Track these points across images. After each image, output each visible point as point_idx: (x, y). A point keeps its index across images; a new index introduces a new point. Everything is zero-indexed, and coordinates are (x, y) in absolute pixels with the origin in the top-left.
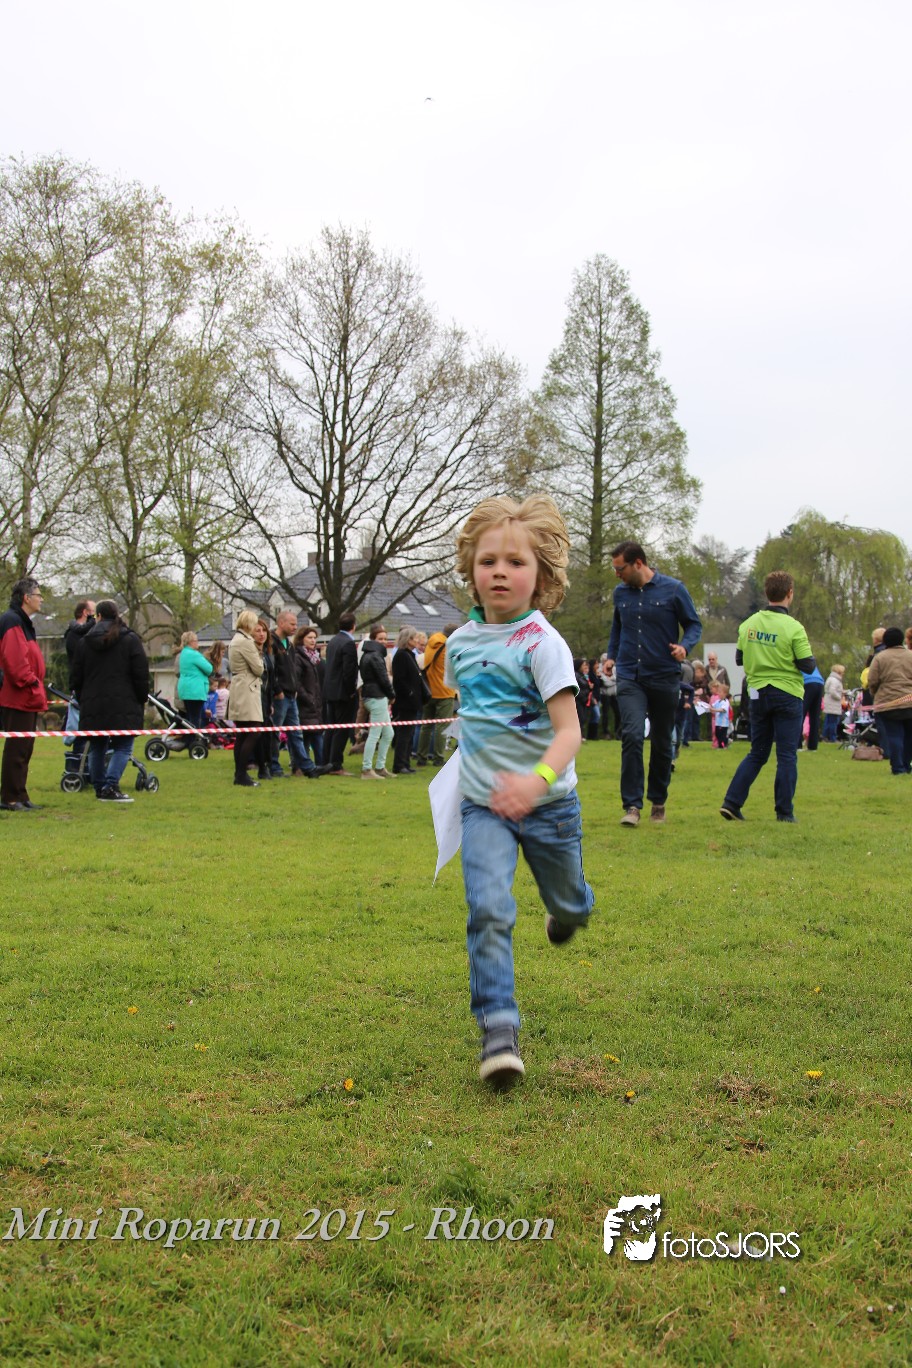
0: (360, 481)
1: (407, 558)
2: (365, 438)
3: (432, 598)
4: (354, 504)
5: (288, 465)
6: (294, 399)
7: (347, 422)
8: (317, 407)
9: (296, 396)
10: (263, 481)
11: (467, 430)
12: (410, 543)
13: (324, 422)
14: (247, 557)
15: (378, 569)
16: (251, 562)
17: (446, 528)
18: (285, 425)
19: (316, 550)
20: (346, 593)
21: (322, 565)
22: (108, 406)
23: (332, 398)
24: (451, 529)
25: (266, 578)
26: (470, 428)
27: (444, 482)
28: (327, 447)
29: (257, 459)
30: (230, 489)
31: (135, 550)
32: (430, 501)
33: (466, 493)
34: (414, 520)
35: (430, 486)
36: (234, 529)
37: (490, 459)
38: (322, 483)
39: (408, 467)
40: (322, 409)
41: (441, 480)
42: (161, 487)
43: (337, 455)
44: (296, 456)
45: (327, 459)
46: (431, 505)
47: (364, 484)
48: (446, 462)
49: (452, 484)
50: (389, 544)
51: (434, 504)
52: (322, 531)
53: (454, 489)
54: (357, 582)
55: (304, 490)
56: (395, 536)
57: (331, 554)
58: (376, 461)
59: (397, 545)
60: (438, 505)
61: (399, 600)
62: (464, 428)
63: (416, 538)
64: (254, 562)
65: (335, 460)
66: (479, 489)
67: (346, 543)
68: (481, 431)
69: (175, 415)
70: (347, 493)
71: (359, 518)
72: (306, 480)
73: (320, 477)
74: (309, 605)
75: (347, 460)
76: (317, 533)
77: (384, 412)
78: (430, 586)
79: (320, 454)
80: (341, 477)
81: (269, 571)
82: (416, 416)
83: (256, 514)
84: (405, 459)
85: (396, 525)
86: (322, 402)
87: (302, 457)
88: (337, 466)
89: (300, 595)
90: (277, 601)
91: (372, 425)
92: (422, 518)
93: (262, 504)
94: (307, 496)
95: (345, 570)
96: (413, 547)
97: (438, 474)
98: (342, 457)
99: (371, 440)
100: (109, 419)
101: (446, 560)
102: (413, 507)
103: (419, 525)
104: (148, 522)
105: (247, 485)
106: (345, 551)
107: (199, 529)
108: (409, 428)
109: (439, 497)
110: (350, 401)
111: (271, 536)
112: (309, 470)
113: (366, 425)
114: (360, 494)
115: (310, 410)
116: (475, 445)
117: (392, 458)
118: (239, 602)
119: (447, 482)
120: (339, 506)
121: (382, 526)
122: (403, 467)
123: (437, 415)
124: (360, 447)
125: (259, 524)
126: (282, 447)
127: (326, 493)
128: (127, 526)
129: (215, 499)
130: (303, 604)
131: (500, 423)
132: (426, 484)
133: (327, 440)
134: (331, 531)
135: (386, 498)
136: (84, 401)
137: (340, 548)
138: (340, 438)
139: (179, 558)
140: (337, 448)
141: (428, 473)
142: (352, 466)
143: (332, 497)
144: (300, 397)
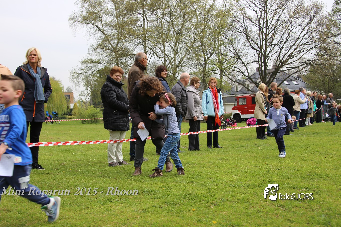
0: (271, 45)
1: (287, 67)
2: (273, 32)
3: (295, 79)
4: (270, 52)
5: (249, 42)
6: (251, 22)
7: (267, 27)
8: (258, 24)
9: (251, 21)
10: (242, 47)
11: (306, 26)
12: (288, 63)
13: (260, 28)
14: (238, 70)
15: (278, 71)
16: (239, 71)
17: (299, 57)
18: (248, 30)
19: (258, 67)
20: (268, 79)
21: (260, 71)
22: (197, 29)
23: (262, 21)
24: (301, 57)
25: (244, 76)
26: (307, 26)
27: (298, 43)
28: (261, 36)
29: (240, 41)
30: (233, 51)
31: (205, 70)
32: (294, 49)
33: (306, 46)
34: (289, 55)
35: (294, 45)
36: (234, 62)
37: (314, 35)
38: (260, 47)
39: (286, 40)
40: (259, 24)
41: (297, 43)
42: (212, 51)
43: (264, 38)
44: (252, 39)
45: (261, 39)
46: (294, 51)
47: (273, 46)
48: (299, 37)
49: (301, 43)
50: (281, 63)
51: (295, 50)
52: (260, 61)
53: (302, 45)
54: (271, 76)
55: (254, 49)
56: (283, 61)
57: (263, 68)
58: (276, 39)
59: (283, 64)
60: (297, 50)
61: (285, 80)
62: (305, 26)
63: (290, 61)
64: (240, 71)
65: (263, 39)
66: (310, 44)
67: (268, 64)
68: (311, 26)
69: (216, 30)
70: (268, 49)
71: (272, 56)
72: (255, 46)
73: (259, 45)
74: (257, 83)
75: (267, 39)
76: (259, 62)
77: (279, 23)
78: (295, 75)
79: (259, 38)
80: (266, 44)
81: (244, 74)
82: (289, 24)
83: (240, 57)
84: (285, 37)
85: (283, 58)
86: (259, 22)
87: (254, 39)
88: (264, 41)
89: (254, 80)
90: (247, 82)
91: (275, 28)
92: (291, 55)
93: (242, 54)
94: (255, 51)
95: (267, 72)
96: (289, 64)
97: (296, 41)
98: (266, 38)
99: (275, 32)
100: (197, 33)
101: (299, 67)
102: (288, 52)
103: (290, 57)
104: (209, 62)
105: (237, 49)
106: (267, 66)
107: (224, 63)
108: (287, 27)
109: (297, 48)
110: (268, 21)
111: (245, 63)
112: (256, 43)
113: (273, 28)
114: (272, 49)
115: (256, 25)
116: (308, 31)
117: (281, 37)
118: (236, 84)
119: (299, 43)
120: (265, 53)
121: (279, 58)
122: (285, 40)
123: (296, 23)
124: (271, 35)
125: (241, 60)
126: (248, 37)
127: (261, 50)
128: (203, 63)
129: (228, 54)
130: (255, 83)
131: (317, 23)
132: (293, 44)
133: (261, 33)
134: (263, 61)
135: (280, 50)
136: (190, 28)
137: (266, 66)
138: (265, 32)
139: (218, 72)
140: (264, 36)
141: (293, 41)
142: (269, 41)
143: (263, 50)
144: (253, 21)
